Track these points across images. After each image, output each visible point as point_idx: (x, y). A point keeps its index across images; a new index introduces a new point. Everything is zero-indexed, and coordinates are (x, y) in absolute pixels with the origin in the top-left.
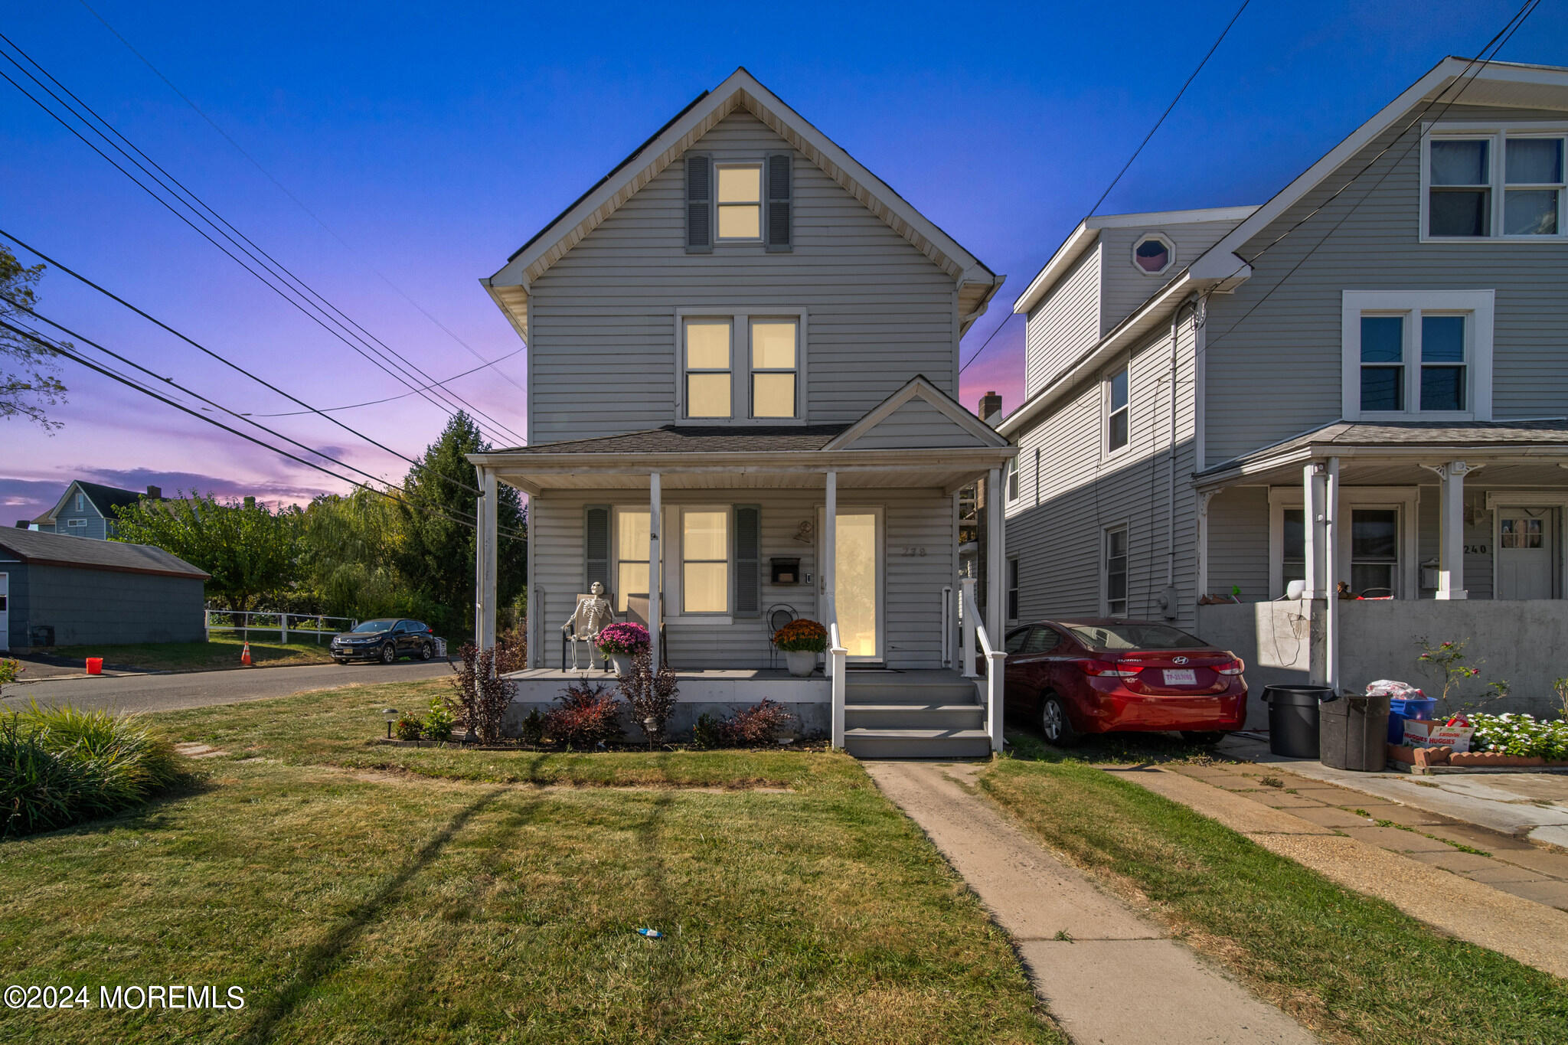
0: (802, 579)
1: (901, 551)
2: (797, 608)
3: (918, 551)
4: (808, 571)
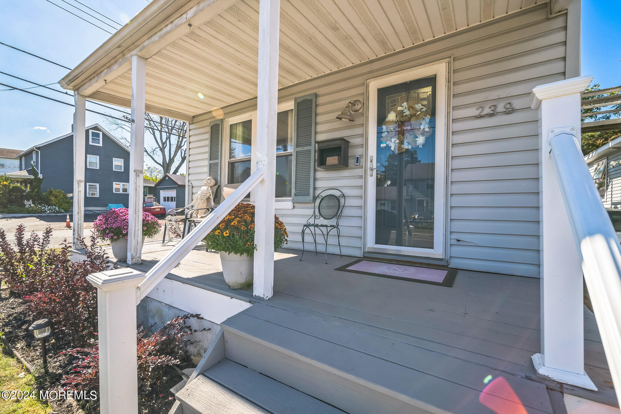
0: (352, 162)
1: (474, 112)
2: (346, 192)
3: (500, 108)
4: (358, 152)
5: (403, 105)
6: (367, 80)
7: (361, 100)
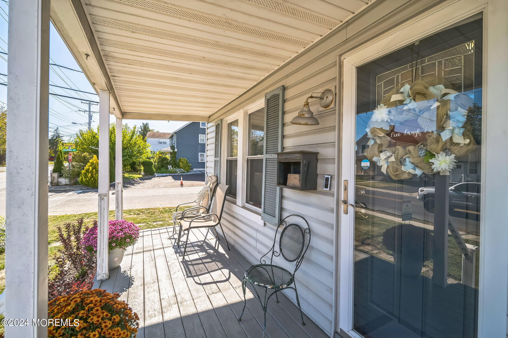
0: (321, 182)
5: (402, 90)
6: (341, 55)
7: (333, 89)
